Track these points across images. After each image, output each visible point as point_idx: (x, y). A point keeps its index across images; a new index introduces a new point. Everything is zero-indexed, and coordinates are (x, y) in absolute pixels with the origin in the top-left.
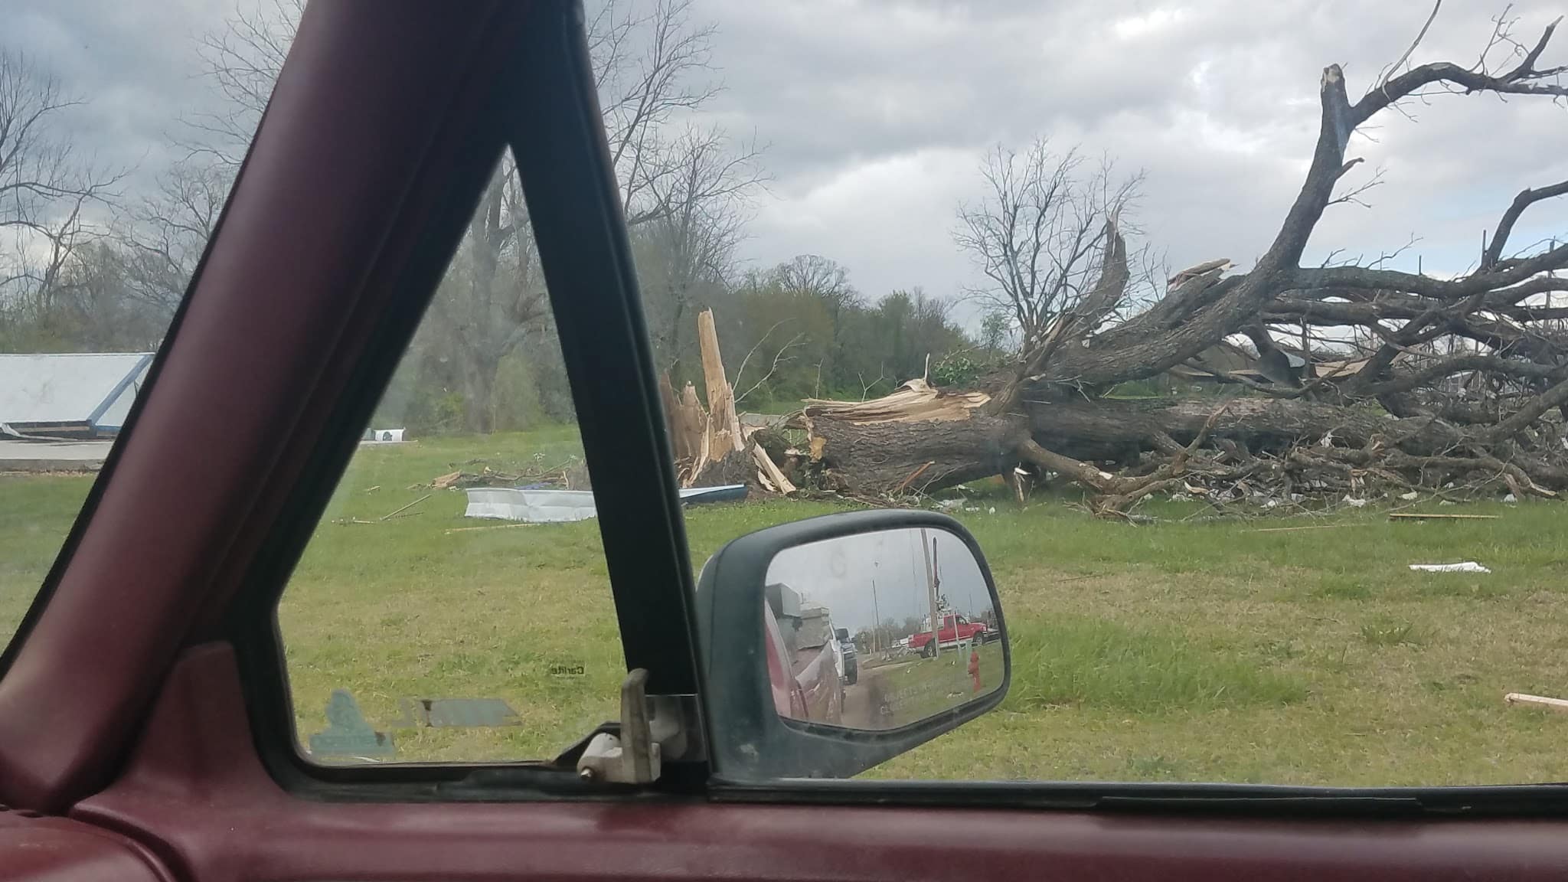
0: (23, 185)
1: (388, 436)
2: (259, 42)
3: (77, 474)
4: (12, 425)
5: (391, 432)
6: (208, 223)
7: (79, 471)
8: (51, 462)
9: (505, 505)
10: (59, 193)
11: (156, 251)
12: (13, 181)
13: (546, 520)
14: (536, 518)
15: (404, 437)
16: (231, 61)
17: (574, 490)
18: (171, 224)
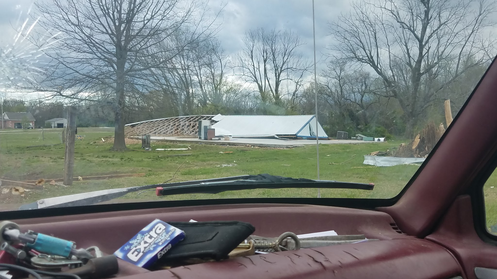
0: (289, 68)
1: (379, 140)
2: (347, 22)
3: (285, 149)
4: (277, 135)
5: (380, 138)
6: (340, 76)
7: (286, 148)
8: (279, 145)
9: (372, 161)
10: (298, 70)
11: (325, 85)
12: (286, 67)
13: (381, 166)
14: (378, 165)
15: (385, 140)
16: (340, 29)
17: (395, 157)
18: (330, 77)
